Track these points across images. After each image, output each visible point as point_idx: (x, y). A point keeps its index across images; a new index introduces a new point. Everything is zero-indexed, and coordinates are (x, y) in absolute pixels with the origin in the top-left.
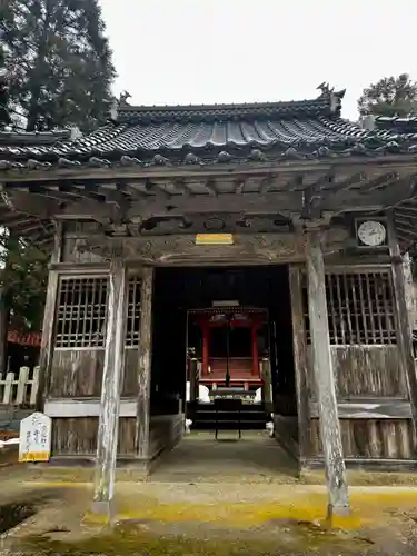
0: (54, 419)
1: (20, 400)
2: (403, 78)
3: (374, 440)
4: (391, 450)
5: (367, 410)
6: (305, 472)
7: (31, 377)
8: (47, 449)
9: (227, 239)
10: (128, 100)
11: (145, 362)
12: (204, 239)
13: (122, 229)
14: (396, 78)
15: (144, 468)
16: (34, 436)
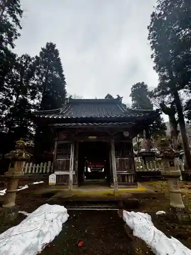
0: (57, 175)
1: (41, 171)
2: (143, 83)
3: (126, 179)
4: (130, 181)
5: (125, 172)
6: (111, 186)
7: (44, 165)
8: (55, 182)
9: (95, 137)
10: (72, 98)
11: (77, 162)
12: (90, 137)
13: (73, 135)
14: (141, 83)
15: (77, 186)
16: (52, 179)
